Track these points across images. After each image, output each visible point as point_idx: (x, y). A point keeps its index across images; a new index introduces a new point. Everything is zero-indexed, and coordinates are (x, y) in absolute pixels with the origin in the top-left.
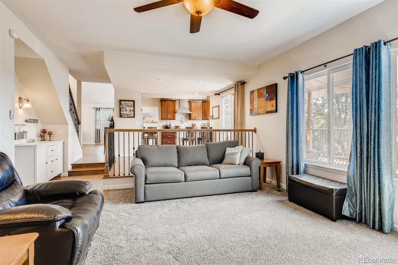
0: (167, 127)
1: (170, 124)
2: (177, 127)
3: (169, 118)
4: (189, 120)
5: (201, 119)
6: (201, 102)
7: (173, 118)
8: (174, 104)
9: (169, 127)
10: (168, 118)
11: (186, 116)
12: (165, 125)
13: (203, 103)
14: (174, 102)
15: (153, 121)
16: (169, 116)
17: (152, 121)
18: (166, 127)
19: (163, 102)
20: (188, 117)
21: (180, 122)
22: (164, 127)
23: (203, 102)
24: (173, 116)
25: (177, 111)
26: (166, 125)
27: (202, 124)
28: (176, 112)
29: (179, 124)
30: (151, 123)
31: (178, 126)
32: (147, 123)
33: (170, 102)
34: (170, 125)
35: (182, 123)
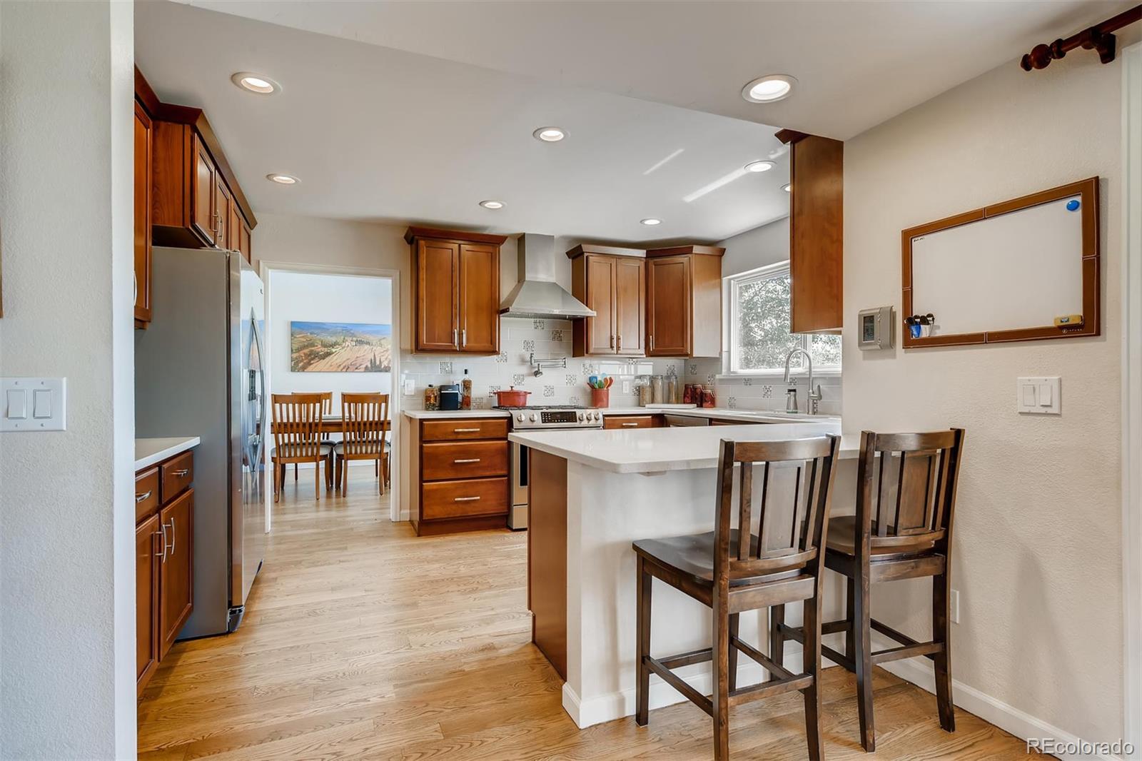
0: (445, 399)
1: (467, 377)
2: (508, 399)
3: (461, 343)
4: (573, 357)
5: (642, 351)
6: (641, 253)
7: (486, 345)
8: (494, 260)
9: (460, 399)
10: (452, 341)
11: (557, 336)
12: (437, 383)
13: (651, 262)
14: (489, 249)
15: (378, 363)
16: (460, 335)
17: (373, 362)
18: (442, 395)
19: (422, 243)
20: (568, 337)
21: (524, 370)
22: (428, 398)
23: (651, 255)
24: (485, 334)
25: (511, 300)
26: (442, 388)
27: (640, 377)
28: (506, 310)
29: (520, 378)
30: (367, 369)
31: (517, 394)
32: (347, 369)
33: (468, 247)
34: (467, 385)
35: (537, 373)
